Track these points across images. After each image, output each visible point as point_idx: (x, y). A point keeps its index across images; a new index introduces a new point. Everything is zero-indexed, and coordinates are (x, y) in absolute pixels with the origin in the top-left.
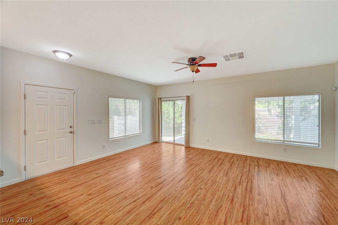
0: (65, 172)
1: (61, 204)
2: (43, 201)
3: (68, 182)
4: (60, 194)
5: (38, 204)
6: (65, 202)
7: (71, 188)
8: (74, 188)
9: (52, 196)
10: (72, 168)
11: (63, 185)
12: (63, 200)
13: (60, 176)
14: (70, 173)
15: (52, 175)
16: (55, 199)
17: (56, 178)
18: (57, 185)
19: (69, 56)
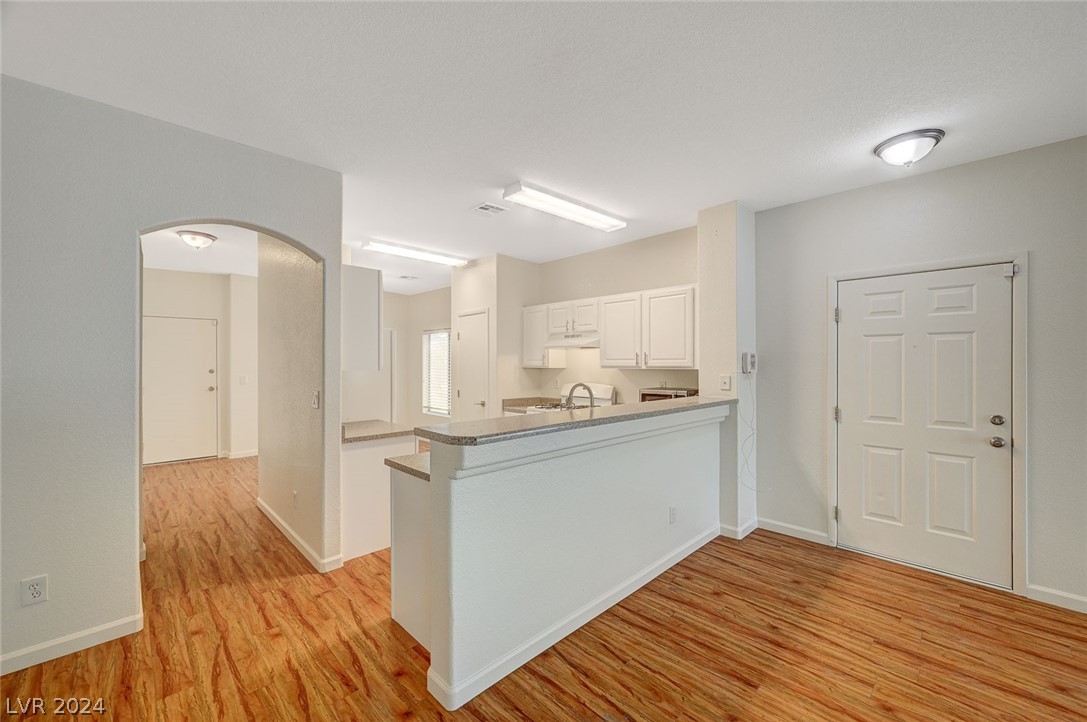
0: (950, 590)
1: (794, 651)
2: (786, 612)
3: (904, 620)
4: (834, 629)
5: (773, 610)
6: (805, 656)
7: (878, 643)
8: (888, 647)
9: (814, 618)
10: (991, 596)
11: (879, 615)
12: (813, 648)
13: (913, 590)
14: (957, 601)
15: (901, 571)
16: (805, 630)
17: (895, 589)
18: (867, 604)
19: (934, 141)
